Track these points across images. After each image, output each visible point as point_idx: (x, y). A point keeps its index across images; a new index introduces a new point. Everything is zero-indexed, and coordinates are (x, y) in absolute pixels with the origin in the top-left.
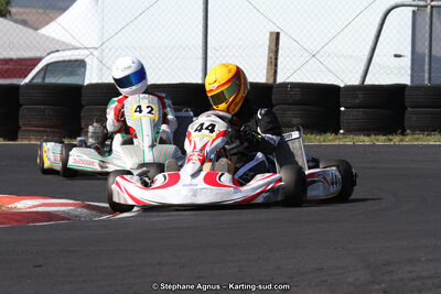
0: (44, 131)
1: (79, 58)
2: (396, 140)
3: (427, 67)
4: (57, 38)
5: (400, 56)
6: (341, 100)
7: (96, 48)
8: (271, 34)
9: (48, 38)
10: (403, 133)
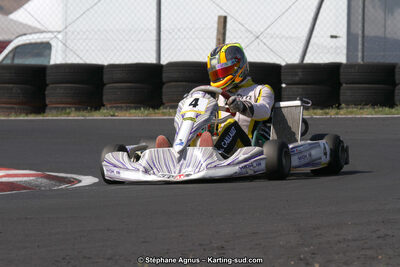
0: (12, 108)
1: (45, 40)
2: (332, 113)
3: (360, 47)
4: (24, 22)
5: (336, 37)
6: (283, 78)
7: (59, 32)
8: (220, 17)
9: (15, 22)
10: (338, 108)
